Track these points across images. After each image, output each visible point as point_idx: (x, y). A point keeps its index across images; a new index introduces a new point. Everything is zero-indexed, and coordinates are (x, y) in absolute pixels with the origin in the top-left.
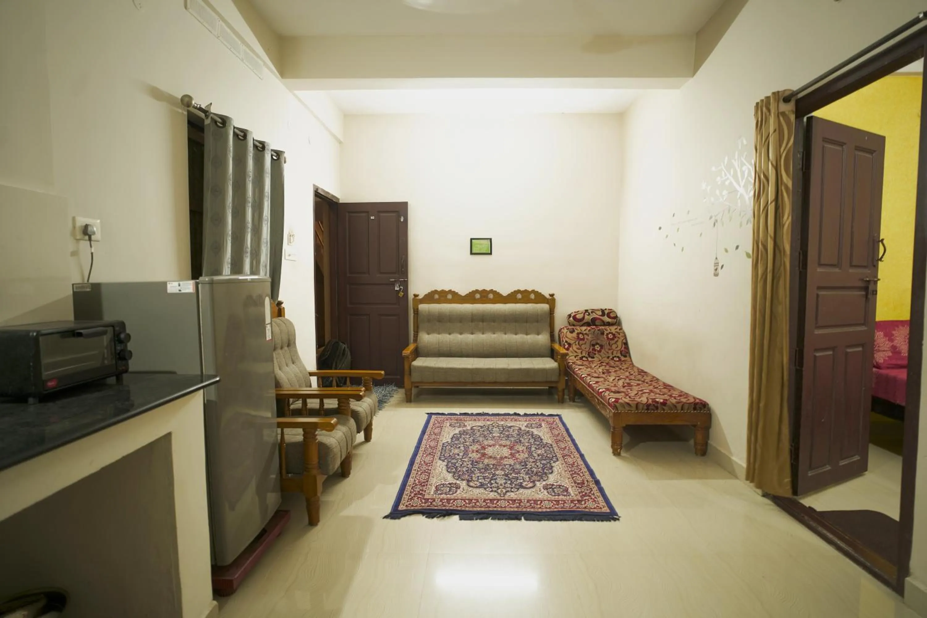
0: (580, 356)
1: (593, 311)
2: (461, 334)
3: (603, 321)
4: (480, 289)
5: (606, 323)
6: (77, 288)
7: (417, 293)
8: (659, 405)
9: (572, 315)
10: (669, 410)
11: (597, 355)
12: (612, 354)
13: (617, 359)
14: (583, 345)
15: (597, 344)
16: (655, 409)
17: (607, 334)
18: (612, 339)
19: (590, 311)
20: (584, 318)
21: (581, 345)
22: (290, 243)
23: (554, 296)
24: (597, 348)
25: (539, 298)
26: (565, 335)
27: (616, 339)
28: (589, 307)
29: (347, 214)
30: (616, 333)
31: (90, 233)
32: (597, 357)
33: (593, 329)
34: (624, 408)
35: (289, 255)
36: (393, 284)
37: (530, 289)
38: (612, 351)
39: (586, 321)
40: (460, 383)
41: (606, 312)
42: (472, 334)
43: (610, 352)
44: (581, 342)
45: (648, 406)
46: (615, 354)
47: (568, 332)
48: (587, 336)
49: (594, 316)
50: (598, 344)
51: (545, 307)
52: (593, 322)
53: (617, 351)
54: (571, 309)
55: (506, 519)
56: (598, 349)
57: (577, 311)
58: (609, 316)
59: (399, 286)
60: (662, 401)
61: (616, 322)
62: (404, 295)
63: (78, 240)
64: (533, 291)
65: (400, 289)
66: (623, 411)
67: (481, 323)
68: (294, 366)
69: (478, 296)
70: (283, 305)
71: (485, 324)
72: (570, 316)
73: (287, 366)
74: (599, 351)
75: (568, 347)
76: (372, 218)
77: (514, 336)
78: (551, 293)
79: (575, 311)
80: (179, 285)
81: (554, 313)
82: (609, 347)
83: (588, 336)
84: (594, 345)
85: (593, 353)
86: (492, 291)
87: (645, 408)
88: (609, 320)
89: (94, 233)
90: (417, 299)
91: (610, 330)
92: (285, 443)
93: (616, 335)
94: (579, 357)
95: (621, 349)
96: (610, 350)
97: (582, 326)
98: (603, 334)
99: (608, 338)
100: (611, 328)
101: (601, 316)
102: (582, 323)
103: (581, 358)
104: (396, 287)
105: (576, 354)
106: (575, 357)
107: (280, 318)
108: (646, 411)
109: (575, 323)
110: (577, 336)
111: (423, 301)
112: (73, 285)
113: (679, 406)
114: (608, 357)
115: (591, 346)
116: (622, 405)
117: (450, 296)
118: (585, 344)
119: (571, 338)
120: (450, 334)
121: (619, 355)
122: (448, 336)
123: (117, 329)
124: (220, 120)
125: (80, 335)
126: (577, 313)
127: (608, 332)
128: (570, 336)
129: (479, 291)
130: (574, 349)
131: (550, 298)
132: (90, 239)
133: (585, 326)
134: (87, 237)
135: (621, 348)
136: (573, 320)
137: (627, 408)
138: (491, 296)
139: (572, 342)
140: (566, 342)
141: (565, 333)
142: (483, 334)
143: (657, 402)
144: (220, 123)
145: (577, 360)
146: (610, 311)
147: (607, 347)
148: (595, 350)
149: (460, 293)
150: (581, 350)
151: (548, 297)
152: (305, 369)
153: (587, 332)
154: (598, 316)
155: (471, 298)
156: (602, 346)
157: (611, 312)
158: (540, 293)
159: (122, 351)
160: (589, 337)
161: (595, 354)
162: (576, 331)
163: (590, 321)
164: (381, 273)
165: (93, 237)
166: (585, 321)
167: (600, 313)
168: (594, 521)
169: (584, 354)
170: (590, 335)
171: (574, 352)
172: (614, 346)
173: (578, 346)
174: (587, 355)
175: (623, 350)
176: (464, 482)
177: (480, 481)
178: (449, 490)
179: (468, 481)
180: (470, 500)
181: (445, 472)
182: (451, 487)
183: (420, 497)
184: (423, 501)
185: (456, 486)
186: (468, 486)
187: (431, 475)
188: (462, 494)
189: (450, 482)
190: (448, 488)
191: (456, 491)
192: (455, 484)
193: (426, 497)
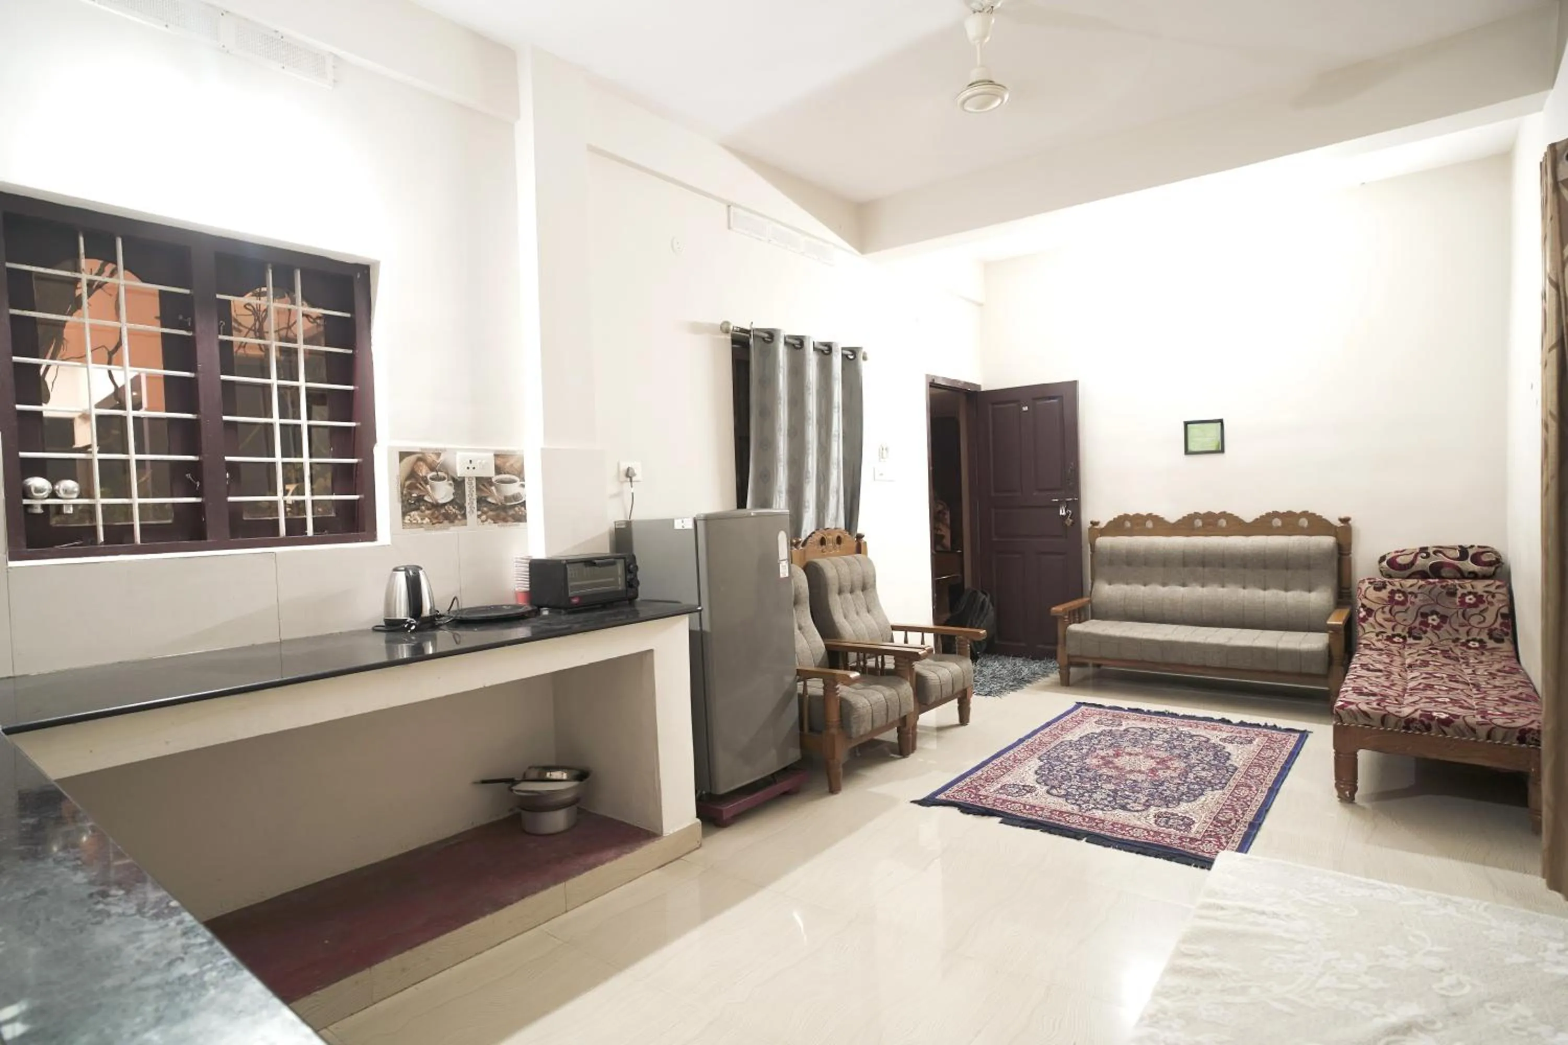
0: (1390, 633)
1: (1439, 550)
2: (1164, 584)
3: (1459, 570)
4: (1202, 511)
5: (1466, 575)
6: (618, 525)
7: (1096, 520)
8: (1433, 723)
9: (1388, 558)
10: (1458, 735)
11: (1430, 634)
12: (1468, 633)
13: (1477, 645)
14: (1401, 614)
15: (1434, 612)
16: (1423, 728)
17: (1464, 595)
18: (1475, 605)
19: (1431, 551)
20: (1412, 563)
21: (1395, 614)
22: (883, 458)
23: (1350, 522)
24: (1433, 620)
25: (1317, 525)
26: (1363, 593)
27: (1482, 607)
28: (1430, 542)
29: (990, 407)
30: (1485, 595)
31: (630, 475)
32: (1427, 637)
33: (1430, 583)
34: (1356, 719)
35: (881, 474)
36: (1057, 507)
37: (1298, 510)
38: (1467, 628)
39: (1420, 569)
40: (1142, 662)
41: (1471, 552)
42: (1184, 585)
43: (1463, 630)
44: (1397, 608)
45: (1409, 722)
46: (1474, 634)
47: (1372, 589)
48: (1413, 597)
49: (1441, 558)
50: (1437, 613)
51: (1327, 541)
52: (1436, 571)
53: (1481, 629)
54: (1389, 547)
55: (1060, 835)
56: (1435, 623)
57: (1401, 549)
58: (1476, 559)
59: (1066, 510)
60: (1444, 716)
61: (1494, 573)
62: (1073, 523)
63: (622, 483)
64: (1305, 514)
65: (1067, 514)
66: (1353, 725)
67: (1200, 569)
68: (868, 615)
69: (1199, 523)
70: (864, 539)
71: (1207, 570)
72: (1383, 559)
73: (857, 613)
74: (1437, 627)
75: (1365, 616)
76: (1025, 409)
77: (1261, 593)
78: (1343, 517)
79: (1397, 549)
80: (683, 522)
81: (1350, 553)
82: (1462, 620)
83: (1416, 597)
84: (1425, 615)
85: (1421, 629)
86: (1223, 515)
87: (1403, 724)
88: (1476, 568)
89: (634, 475)
90: (1096, 529)
91: (1473, 587)
92: (807, 694)
93: (1484, 598)
94: (1385, 635)
95: (1490, 626)
96: (1462, 625)
97: (1409, 577)
98: (1452, 594)
99: (1463, 602)
100: (1475, 583)
101: (1458, 559)
102: (1408, 572)
103: (1390, 639)
104: (1061, 511)
105: (1378, 629)
106: (1377, 635)
107: (858, 556)
108: (1403, 731)
109: (1392, 571)
110: (1389, 597)
111: (1105, 532)
112: (615, 522)
113: (1482, 732)
114: (1456, 640)
115: (1419, 614)
116: (1352, 714)
117: (1149, 524)
118: (1406, 611)
119: (1375, 601)
120: (1145, 585)
121: (1484, 637)
122: (1143, 588)
123: (628, 560)
124: (766, 335)
125: (594, 564)
126: (1399, 554)
127: (1465, 591)
128: (1374, 596)
129: (1200, 514)
130: (1378, 621)
131: (1342, 525)
132: (631, 481)
133: (1414, 578)
134: (629, 479)
135: (1493, 624)
136: (1387, 566)
137: (1362, 720)
138: (1223, 523)
139: (1374, 607)
140: (1363, 606)
141: (1363, 591)
142: (1203, 586)
143: (1433, 718)
144: (768, 338)
145: (1379, 640)
146: (1481, 550)
147: (1456, 621)
148: (1427, 625)
149: (1167, 519)
150: (1393, 624)
151: (1338, 524)
152: (886, 621)
153: (1415, 589)
154: (1449, 560)
155: (1187, 525)
156: (1444, 618)
157: (1483, 553)
158: (1320, 517)
159: (632, 579)
160: (1417, 600)
161: (1425, 632)
162: (1389, 588)
163: (1427, 569)
164: (1040, 490)
165: (634, 479)
166: (1414, 569)
167: (1457, 554)
168: (1189, 864)
169: (1399, 630)
170: (1419, 595)
171: (1376, 625)
172: (1474, 621)
173: (1388, 616)
174: (1405, 634)
175: (1496, 629)
176: (1046, 788)
177: (1069, 790)
178: (1017, 792)
179: (1053, 787)
180: (1033, 807)
181: (1032, 772)
182: (1023, 789)
183: (974, 791)
184: (973, 796)
185: (1031, 790)
186: (1048, 792)
187: (1009, 773)
188: (1029, 799)
189: (1027, 784)
190: (1017, 790)
191: (1025, 795)
192: (1032, 787)
193: (980, 793)
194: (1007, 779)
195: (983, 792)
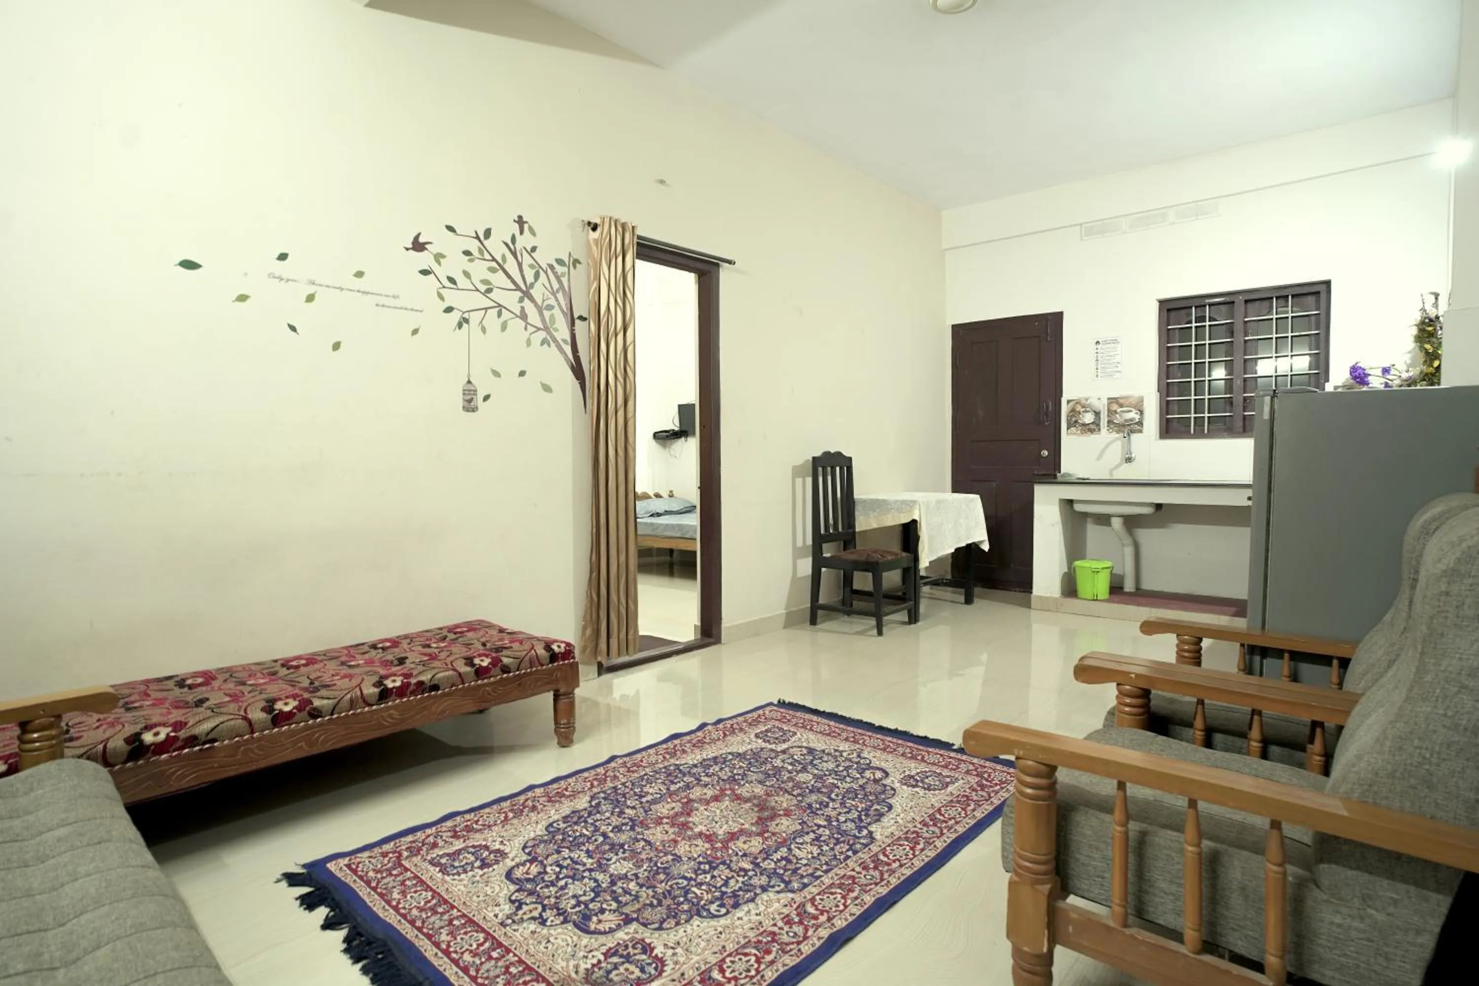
176: (887, 782)
177: (858, 776)
178: (927, 777)
179: (876, 781)
180: (913, 758)
181: (897, 808)
182: (918, 781)
183: (985, 782)
184: (986, 776)
185: (909, 781)
186: (887, 774)
187: (931, 811)
188: (914, 768)
189: (910, 788)
190: (926, 781)
191: (918, 773)
192: (905, 784)
193: (977, 779)
194: (937, 799)
195: (973, 780)
